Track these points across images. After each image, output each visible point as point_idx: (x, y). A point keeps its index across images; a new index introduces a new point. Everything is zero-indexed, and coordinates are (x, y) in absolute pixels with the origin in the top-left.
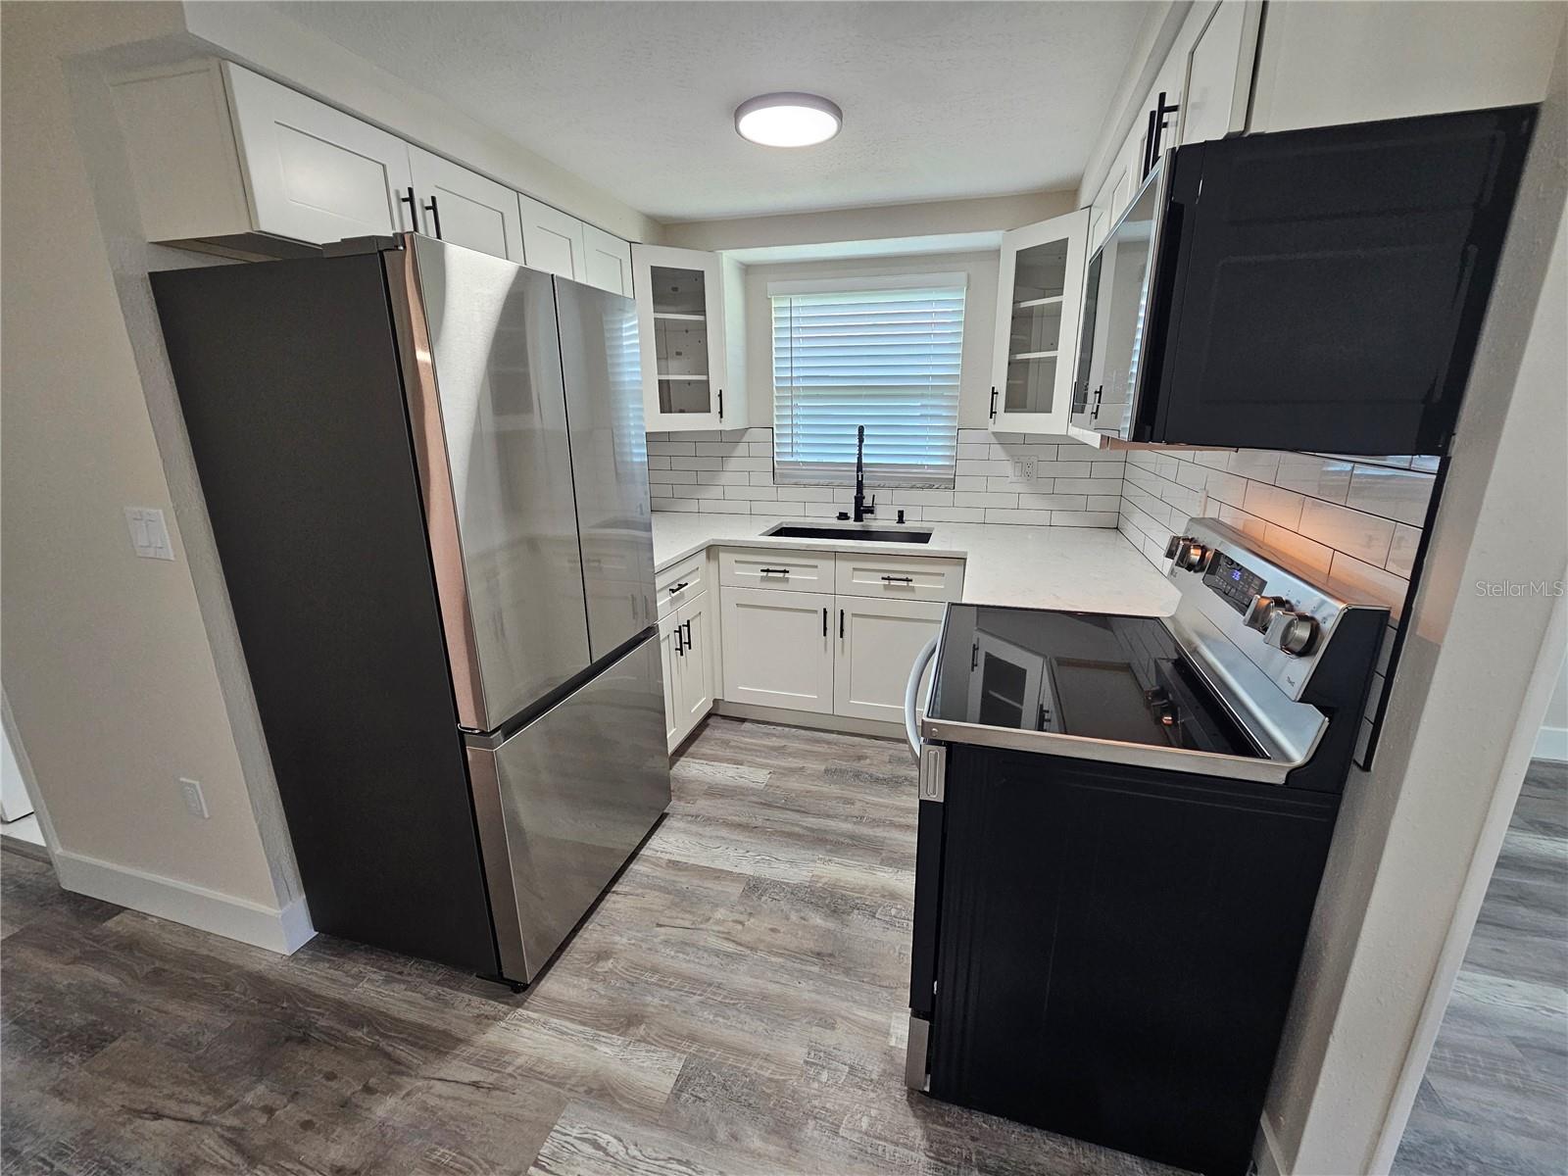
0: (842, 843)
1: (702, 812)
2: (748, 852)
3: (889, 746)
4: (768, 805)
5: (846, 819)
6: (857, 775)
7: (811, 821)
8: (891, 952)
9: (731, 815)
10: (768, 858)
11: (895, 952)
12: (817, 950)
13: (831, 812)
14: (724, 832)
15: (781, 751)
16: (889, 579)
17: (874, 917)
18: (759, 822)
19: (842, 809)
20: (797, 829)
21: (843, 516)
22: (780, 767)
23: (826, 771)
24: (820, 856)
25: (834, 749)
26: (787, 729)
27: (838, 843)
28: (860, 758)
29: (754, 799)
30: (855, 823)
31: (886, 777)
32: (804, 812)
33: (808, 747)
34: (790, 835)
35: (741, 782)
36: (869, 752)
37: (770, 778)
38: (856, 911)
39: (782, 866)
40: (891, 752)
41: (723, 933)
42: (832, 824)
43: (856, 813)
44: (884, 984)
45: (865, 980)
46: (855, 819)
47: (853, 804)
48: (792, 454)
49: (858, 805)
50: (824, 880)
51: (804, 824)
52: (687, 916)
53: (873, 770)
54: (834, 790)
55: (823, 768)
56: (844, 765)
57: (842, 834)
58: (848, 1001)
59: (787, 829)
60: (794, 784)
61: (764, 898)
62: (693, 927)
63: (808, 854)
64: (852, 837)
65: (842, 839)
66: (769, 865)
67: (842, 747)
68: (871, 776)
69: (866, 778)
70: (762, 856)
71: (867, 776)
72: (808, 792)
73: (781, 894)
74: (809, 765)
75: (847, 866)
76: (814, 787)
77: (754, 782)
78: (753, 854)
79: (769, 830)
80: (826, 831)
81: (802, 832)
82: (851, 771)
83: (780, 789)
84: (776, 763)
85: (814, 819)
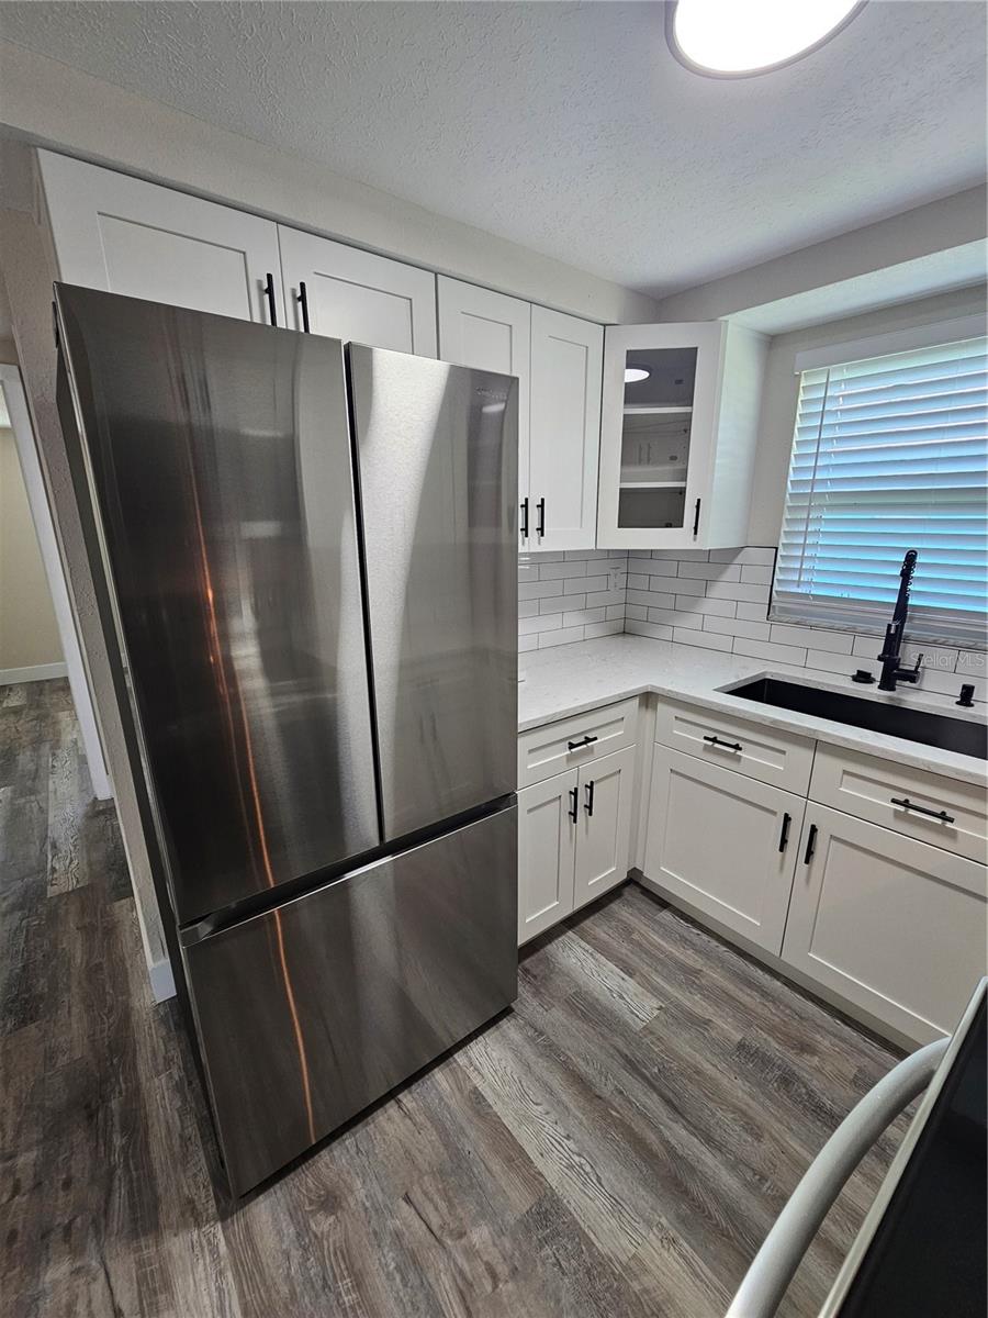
0: (710, 1217)
1: (549, 1031)
2: (568, 1137)
3: (862, 1045)
4: (632, 1066)
5: (736, 1165)
6: (787, 1080)
7: (678, 1134)
9: (579, 1055)
10: (588, 1169)
13: (717, 1134)
14: (556, 1081)
15: (690, 976)
16: (906, 804)
18: (606, 1090)
19: (734, 1135)
20: (651, 1137)
21: (862, 677)
22: (678, 1006)
23: (741, 1046)
24: (664, 1221)
25: (768, 1012)
26: (714, 943)
27: (699, 1208)
28: (805, 1048)
29: (620, 1043)
30: (747, 1184)
32: (675, 1108)
33: (731, 988)
34: (638, 1143)
35: (618, 1005)
36: (824, 1043)
37: (657, 1017)
39: (600, 1201)
40: (865, 1061)
41: (464, 1278)
42: (709, 1160)
43: (757, 1162)
46: (749, 1175)
47: (758, 1137)
48: (799, 583)
49: (767, 1146)
50: (647, 1281)
51: (667, 1133)
52: (442, 1205)
53: (816, 1084)
54: (738, 1089)
55: (738, 1037)
56: (774, 1047)
57: (716, 1195)
59: (639, 1127)
60: (684, 1045)
61: (546, 1251)
62: (438, 1233)
63: (645, 1200)
64: (731, 1211)
65: (712, 1206)
66: (584, 1184)
67: (783, 1011)
68: (810, 1094)
69: (799, 1095)
70: (583, 1161)
71: (804, 1090)
72: (698, 1072)
73: (572, 1261)
74: (719, 1022)
75: (698, 1276)
76: (710, 1067)
77: (633, 1013)
78: (572, 1146)
79: (614, 1113)
80: (692, 1170)
81: (657, 1147)
82: (779, 1067)
83: (659, 1044)
84: (676, 994)
85: (684, 1132)
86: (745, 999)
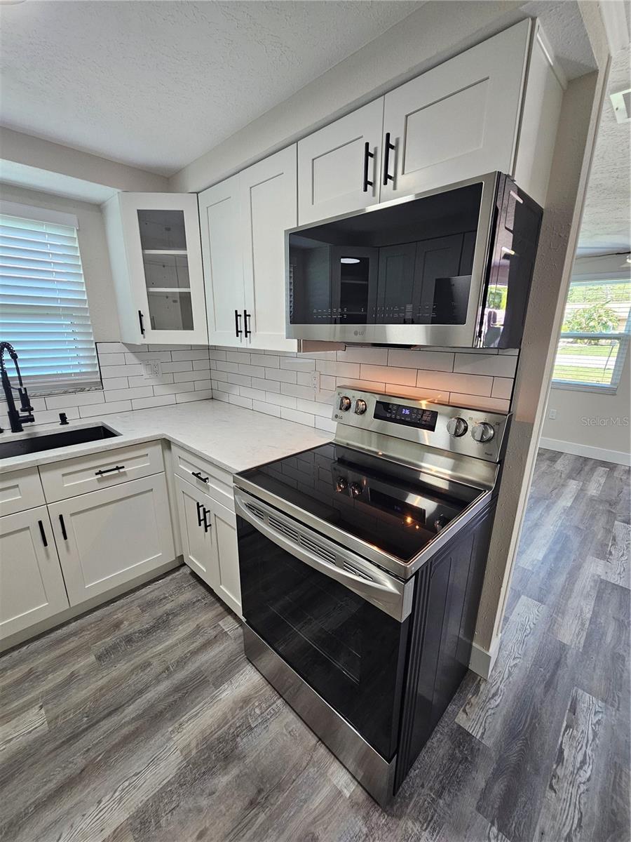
0: (175, 701)
2: (99, 802)
3: (129, 600)
4: (74, 737)
5: (158, 679)
6: (129, 640)
7: (131, 711)
8: (285, 738)
9: (38, 789)
10: (127, 783)
11: (286, 735)
12: (247, 801)
13: (140, 686)
14: (49, 816)
15: (32, 677)
16: (100, 473)
17: (252, 729)
18: (80, 762)
19: (145, 676)
20: (125, 731)
22: (47, 692)
23: (99, 658)
24: (170, 729)
25: (87, 636)
26: (15, 654)
27: (170, 706)
28: (117, 625)
29: (50, 747)
30: (167, 678)
31: (151, 624)
32: (116, 710)
33: (58, 652)
34: (126, 740)
36: (119, 615)
37: (47, 712)
38: (239, 739)
39: (148, 775)
40: (136, 602)
42: (150, 695)
43: (160, 669)
44: (304, 764)
45: (294, 777)
46: (164, 675)
47: (150, 664)
49: (155, 662)
50: (193, 744)
51: (126, 719)
53: (137, 627)
54: (122, 667)
55: (93, 658)
56: (109, 640)
57: (167, 695)
58: (302, 806)
59: (116, 738)
60: (79, 694)
61: (163, 822)
63: (158, 739)
64: (177, 689)
65: (171, 699)
66: (134, 788)
67: (92, 628)
68: (140, 632)
69: (138, 637)
70: (119, 789)
71: (137, 634)
72: (101, 689)
73: (173, 799)
74: (77, 666)
75: (196, 715)
76: (101, 681)
77: (30, 732)
78: (107, 797)
79: (99, 758)
80: (152, 706)
81: (131, 728)
82: (120, 641)
83: (69, 713)
84: (37, 692)
85: (131, 707)
86: (72, 645)
